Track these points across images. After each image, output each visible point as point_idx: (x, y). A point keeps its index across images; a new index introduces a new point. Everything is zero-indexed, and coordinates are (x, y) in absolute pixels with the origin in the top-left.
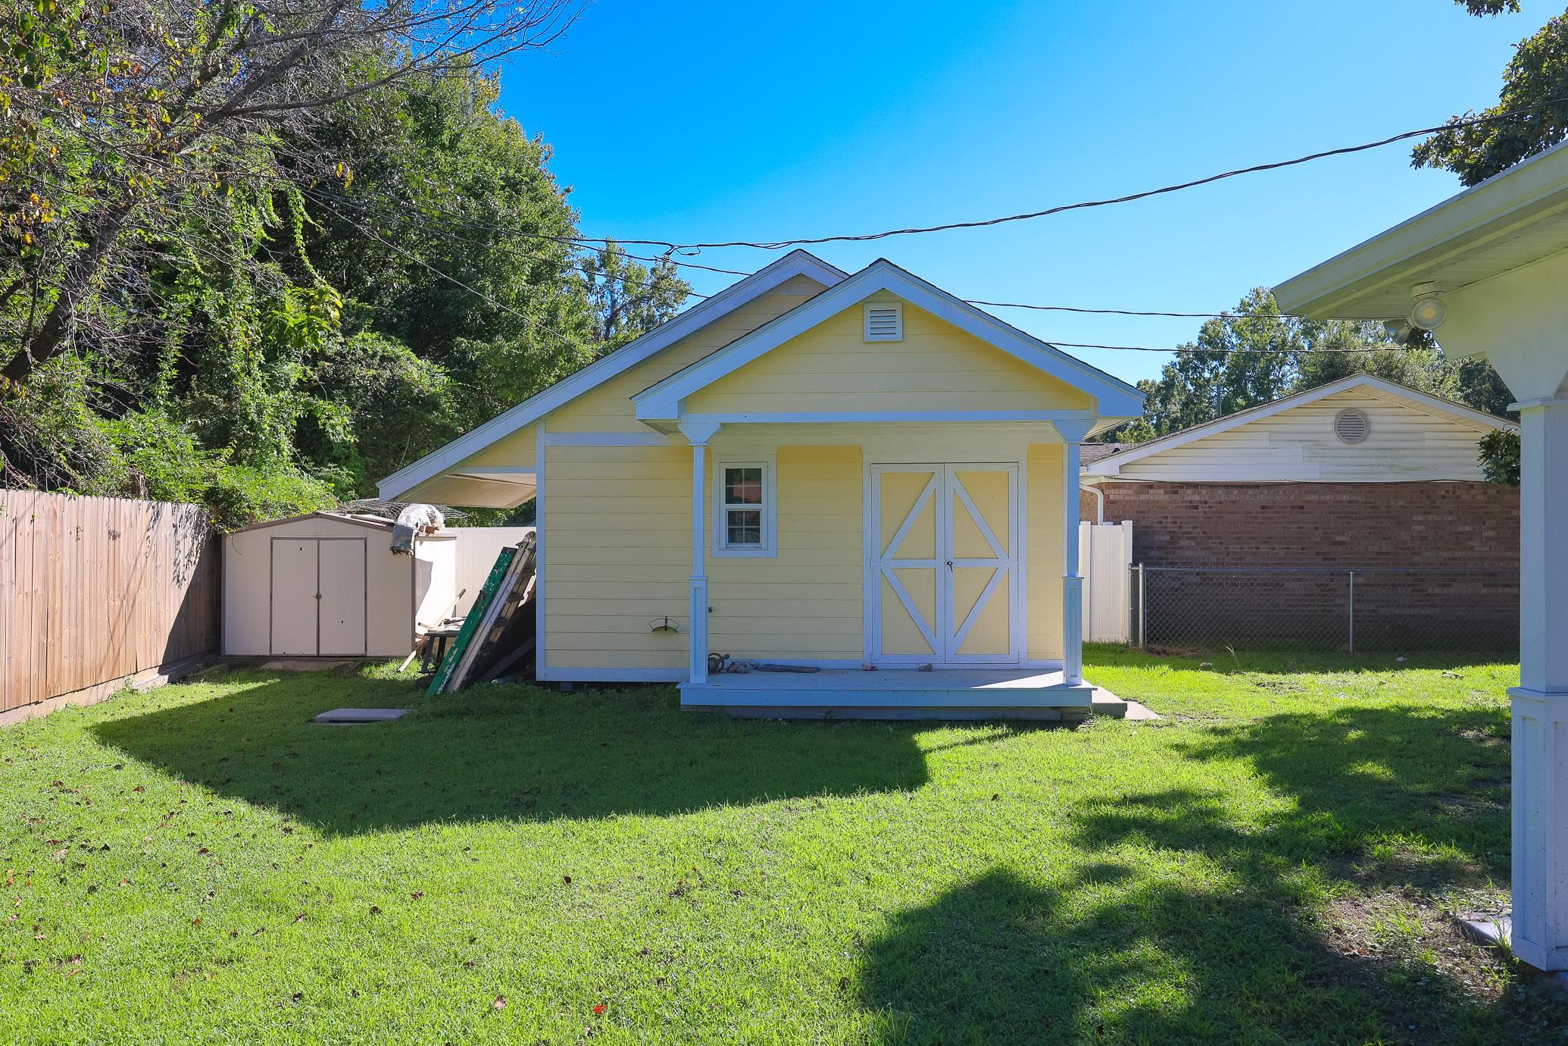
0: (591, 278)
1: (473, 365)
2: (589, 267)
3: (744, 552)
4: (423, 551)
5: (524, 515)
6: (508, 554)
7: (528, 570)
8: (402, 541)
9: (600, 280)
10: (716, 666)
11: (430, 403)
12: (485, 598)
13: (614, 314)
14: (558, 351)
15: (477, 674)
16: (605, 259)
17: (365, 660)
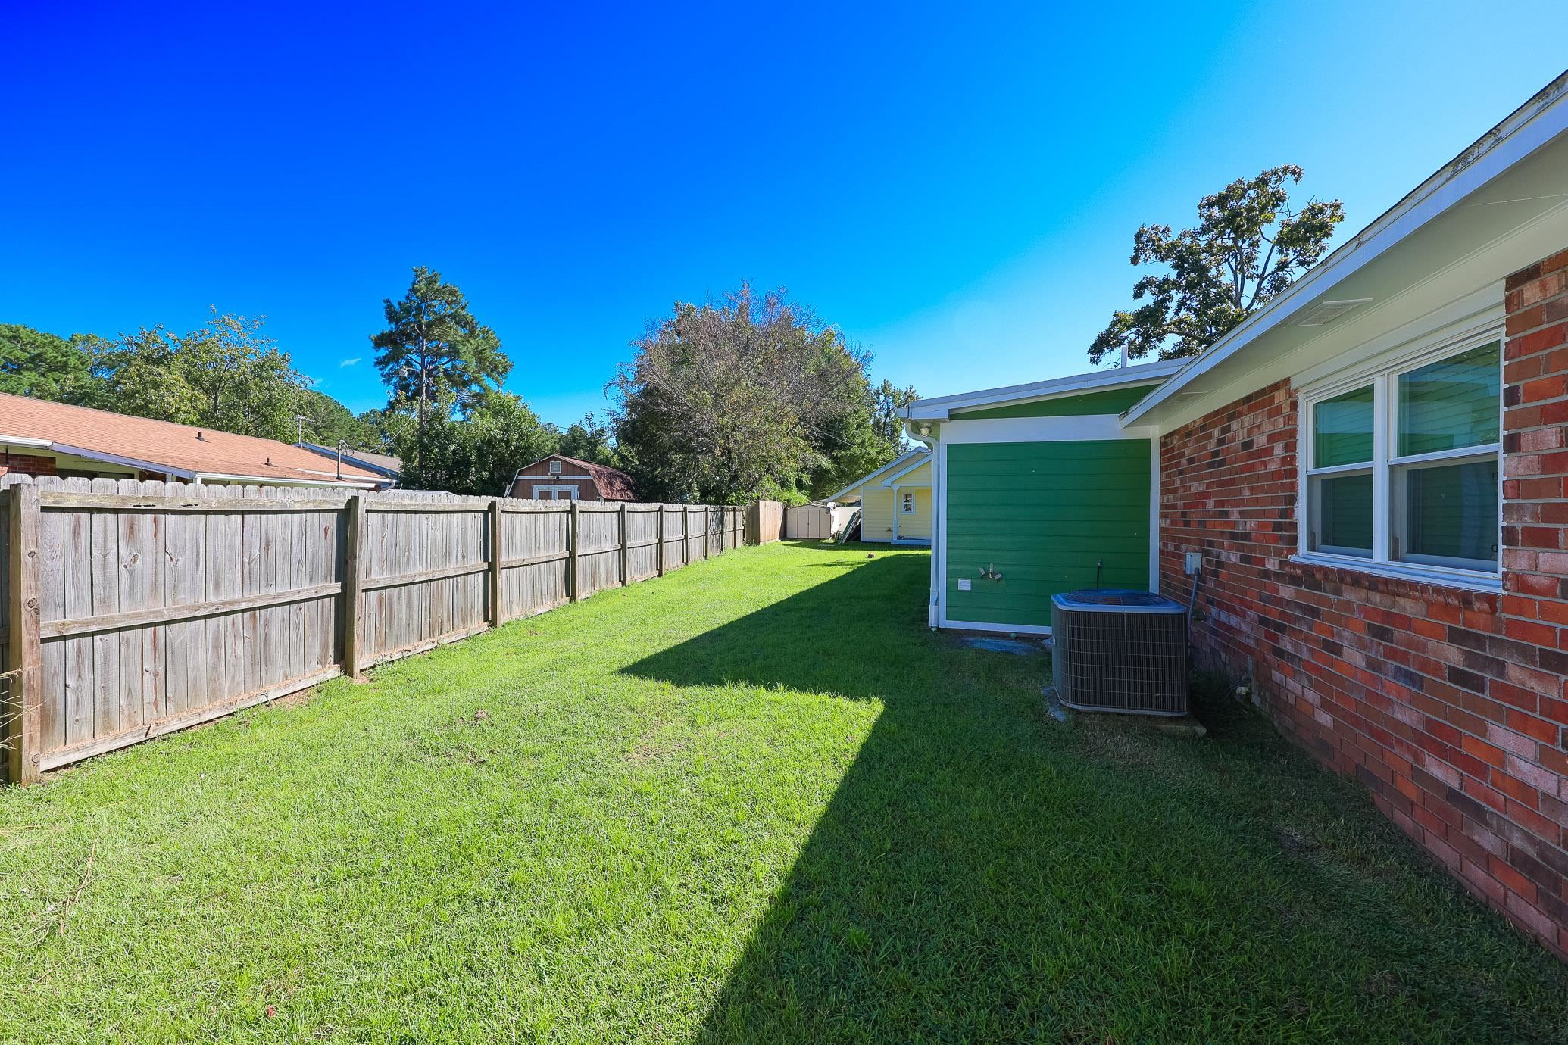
0: (878, 398)
1: (839, 458)
2: (877, 393)
3: (908, 513)
4: (832, 513)
5: (858, 503)
6: (855, 513)
7: (859, 517)
8: (828, 511)
9: (882, 398)
10: (899, 538)
11: (829, 472)
12: (850, 523)
13: (888, 413)
14: (865, 454)
15: (847, 540)
16: (884, 389)
17: (819, 539)
